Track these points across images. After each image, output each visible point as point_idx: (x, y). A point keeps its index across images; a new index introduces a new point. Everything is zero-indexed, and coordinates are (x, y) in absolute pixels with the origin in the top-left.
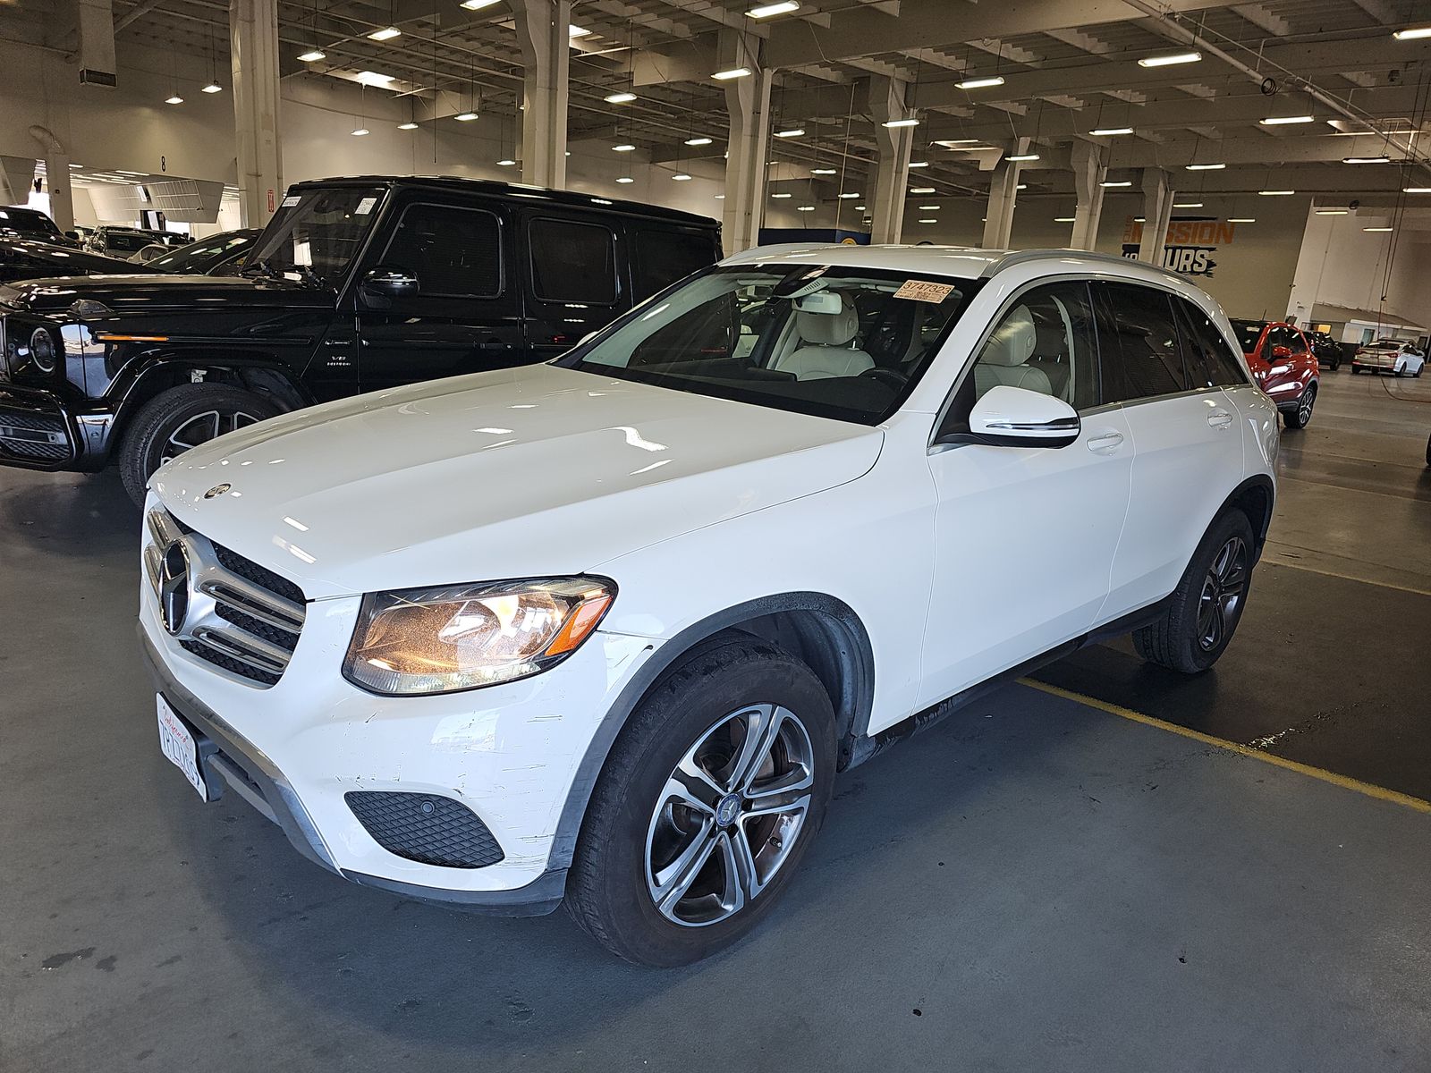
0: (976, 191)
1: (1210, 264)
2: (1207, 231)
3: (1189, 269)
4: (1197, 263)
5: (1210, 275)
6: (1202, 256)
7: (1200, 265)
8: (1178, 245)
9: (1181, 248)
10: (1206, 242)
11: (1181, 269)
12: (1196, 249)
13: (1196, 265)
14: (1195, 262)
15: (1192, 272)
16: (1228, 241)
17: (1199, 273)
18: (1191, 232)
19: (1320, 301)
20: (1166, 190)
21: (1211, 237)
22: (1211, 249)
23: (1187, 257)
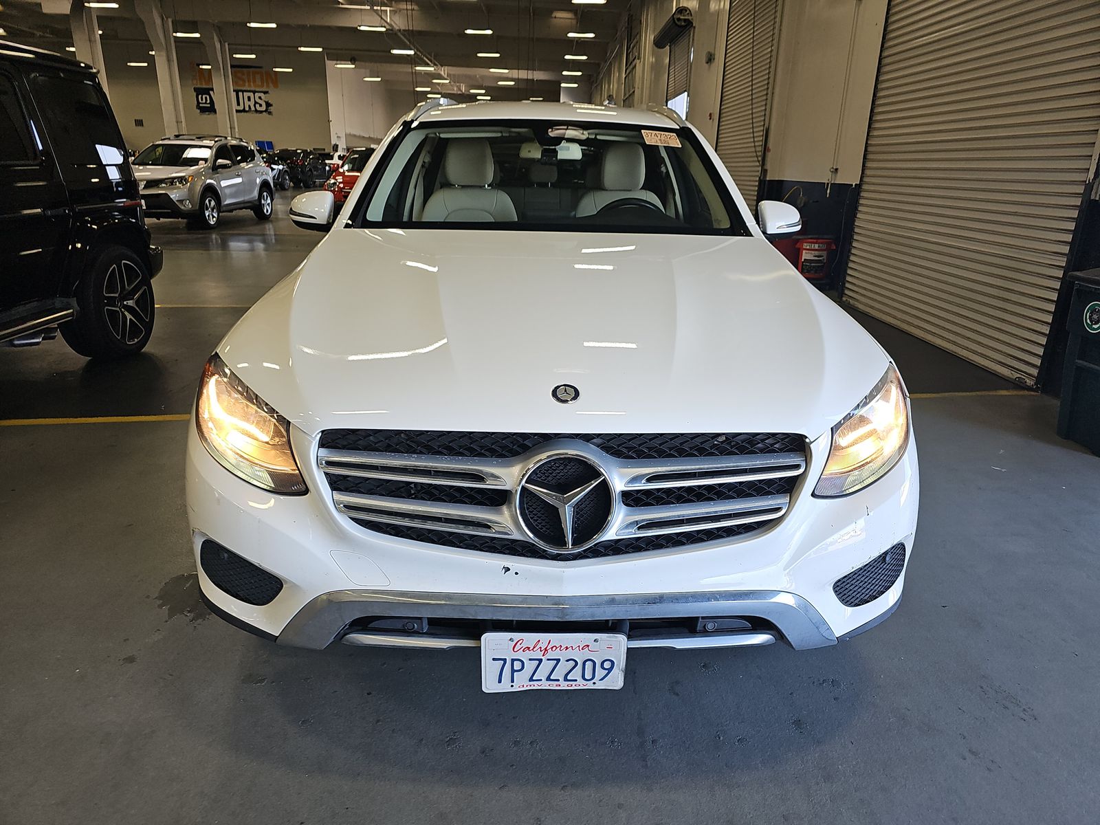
0: (38, 34)
1: (268, 105)
2: (258, 77)
3: (253, 108)
4: (258, 103)
5: (270, 113)
6: (260, 98)
7: (261, 105)
8: (239, 88)
9: (243, 91)
10: (258, 86)
11: (247, 109)
12: (254, 92)
13: (257, 106)
14: (256, 103)
15: (256, 111)
16: (276, 86)
17: (261, 112)
18: (245, 77)
19: (348, 132)
20: (220, 42)
21: (262, 83)
22: (265, 93)
23: (249, 99)
